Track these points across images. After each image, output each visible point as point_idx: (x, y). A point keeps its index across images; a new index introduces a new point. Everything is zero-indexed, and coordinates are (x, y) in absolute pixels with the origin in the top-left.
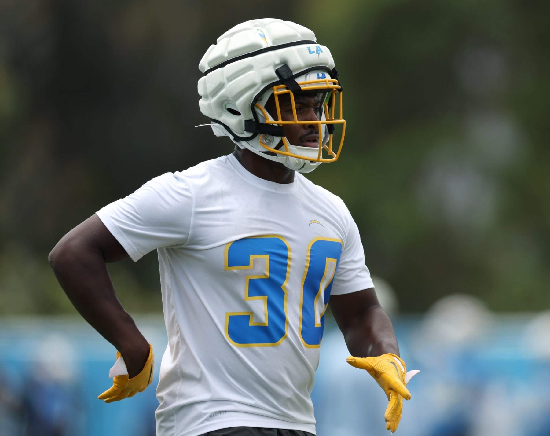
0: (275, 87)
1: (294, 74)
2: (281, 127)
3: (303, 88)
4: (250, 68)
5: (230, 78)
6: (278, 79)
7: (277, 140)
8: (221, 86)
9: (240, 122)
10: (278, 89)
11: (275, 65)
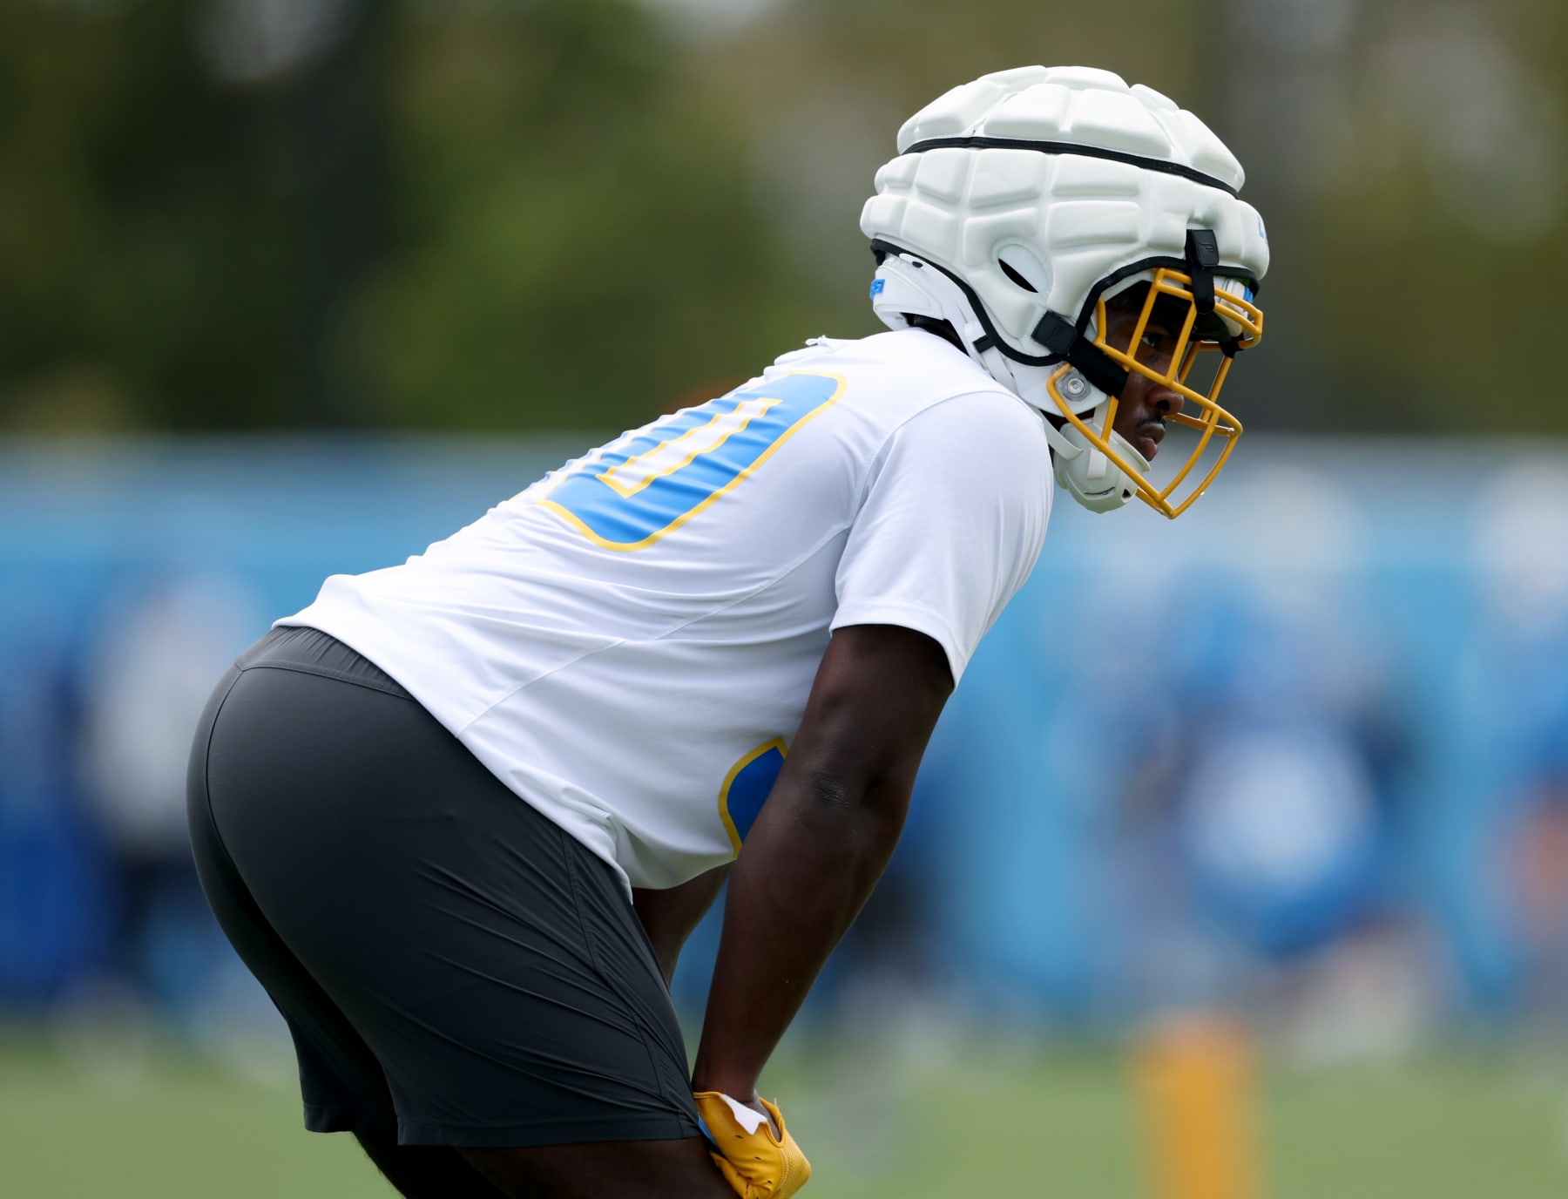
0: (1163, 270)
1: (1221, 263)
2: (1126, 372)
3: (1220, 305)
4: (1131, 191)
5: (1064, 192)
6: (1181, 256)
7: (1096, 398)
8: (1028, 197)
9: (1030, 309)
10: (1166, 277)
11: (1191, 220)
